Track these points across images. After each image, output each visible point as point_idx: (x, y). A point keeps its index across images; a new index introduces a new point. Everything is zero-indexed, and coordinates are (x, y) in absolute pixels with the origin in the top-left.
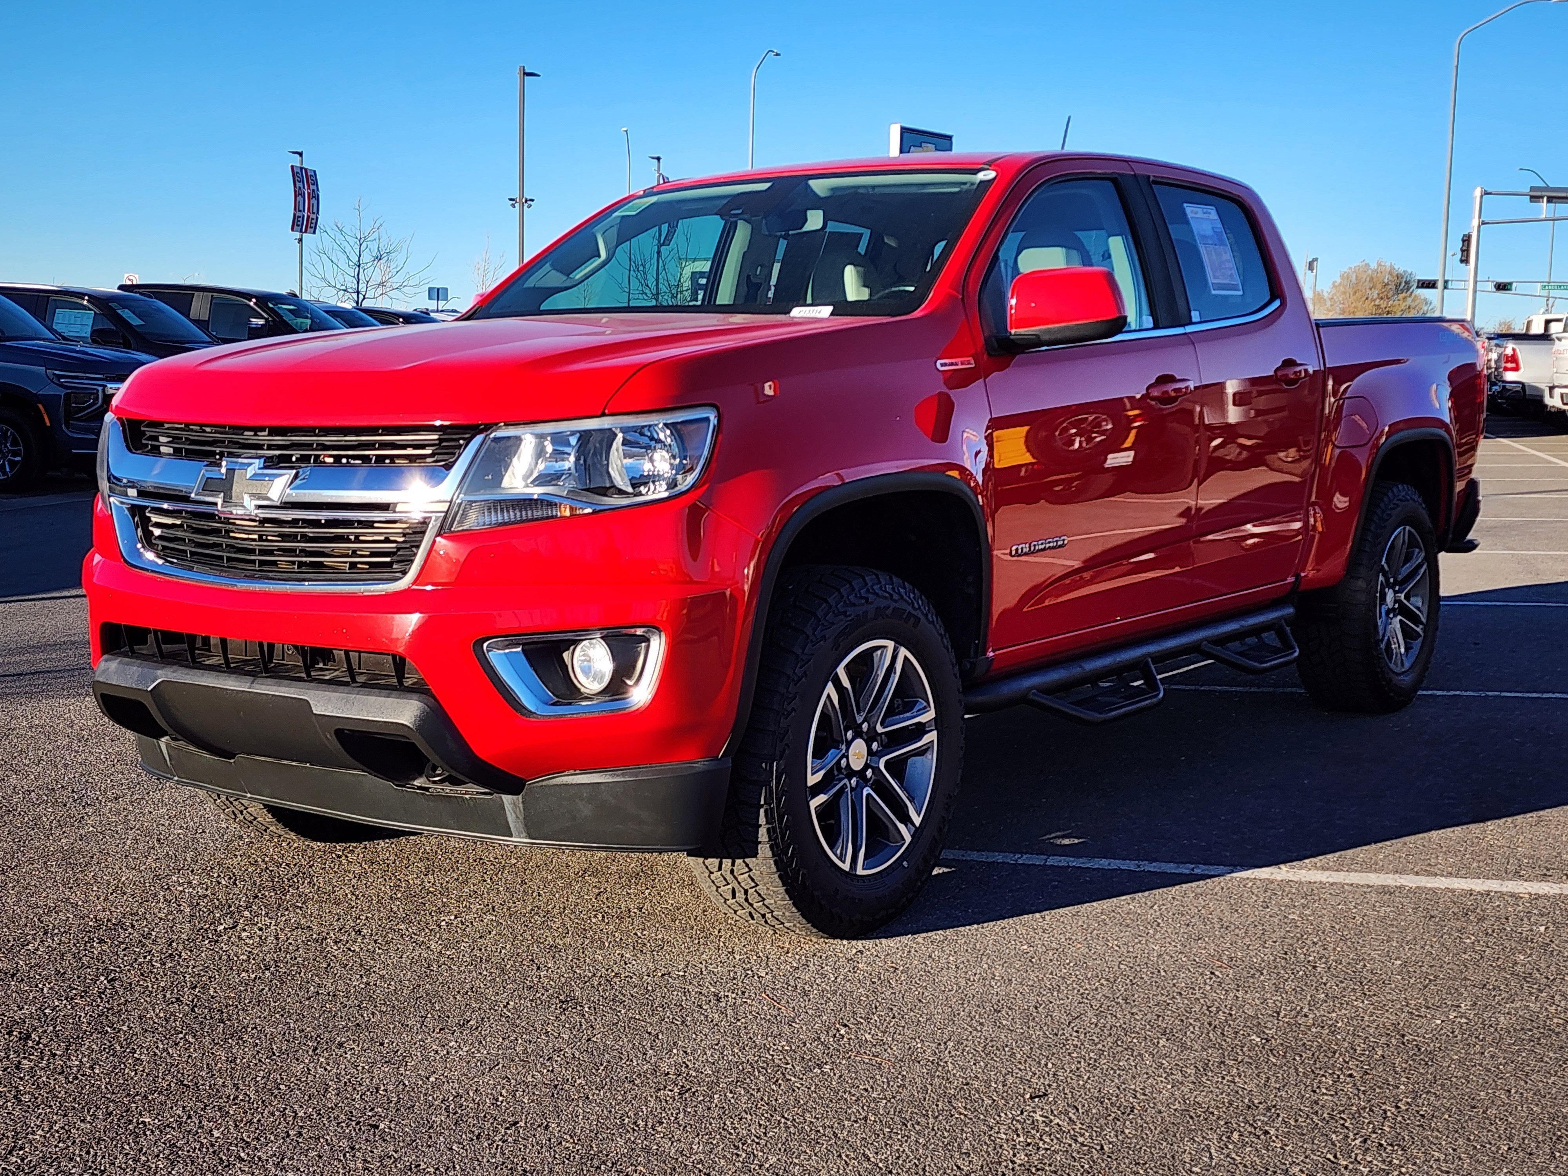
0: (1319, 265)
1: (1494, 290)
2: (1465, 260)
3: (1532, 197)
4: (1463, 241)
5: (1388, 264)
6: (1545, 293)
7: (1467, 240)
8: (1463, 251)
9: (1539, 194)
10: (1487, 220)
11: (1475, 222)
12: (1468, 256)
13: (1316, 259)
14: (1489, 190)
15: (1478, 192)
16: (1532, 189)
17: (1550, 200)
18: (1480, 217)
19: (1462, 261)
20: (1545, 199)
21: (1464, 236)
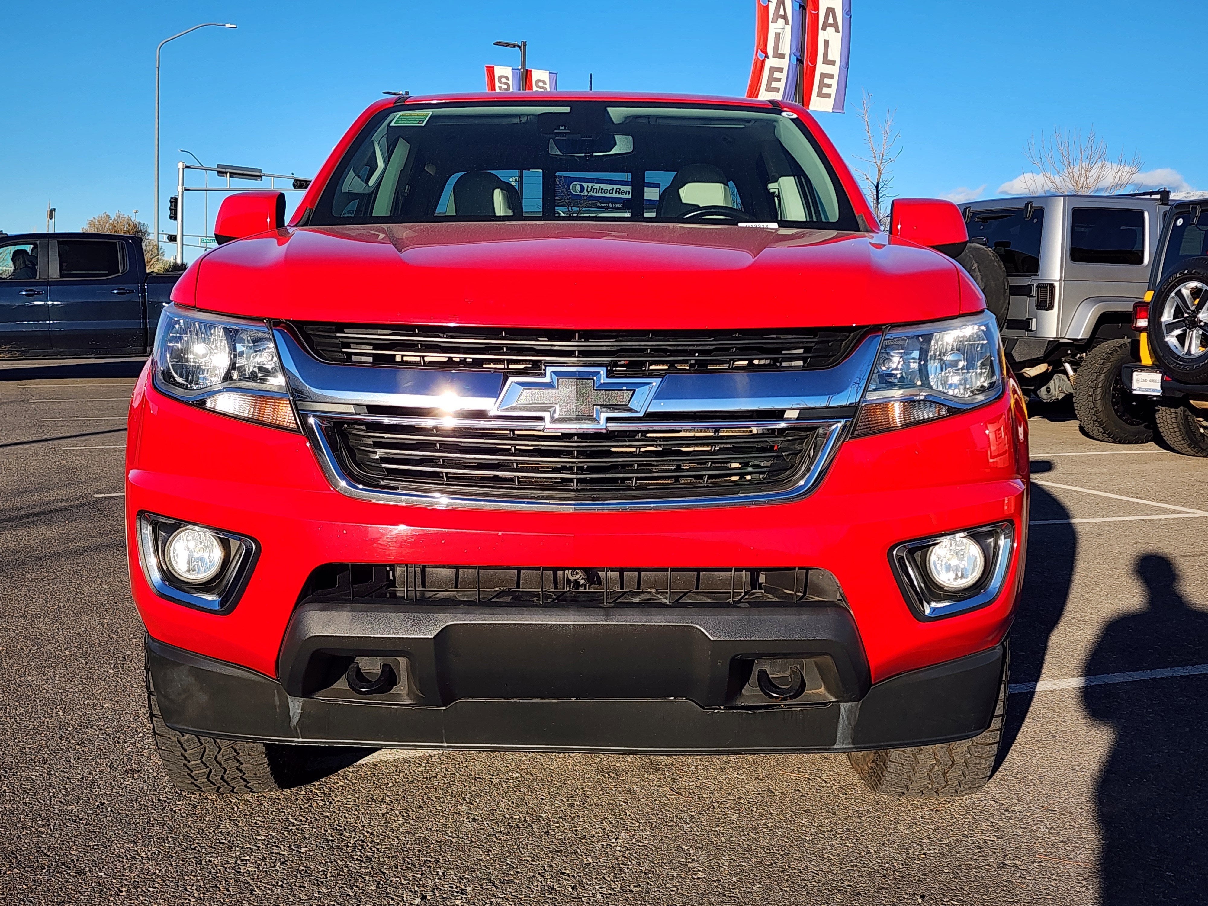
0: (56, 214)
1: (167, 241)
2: (174, 217)
3: (219, 172)
4: (171, 202)
5: (126, 216)
6: (203, 245)
7: (174, 201)
8: (171, 209)
9: (223, 170)
10: (188, 187)
11: (180, 188)
12: (176, 214)
13: (54, 210)
14: (188, 165)
15: (181, 166)
16: (218, 166)
17: (232, 175)
18: (183, 185)
19: (171, 218)
20: (228, 174)
21: (172, 198)
